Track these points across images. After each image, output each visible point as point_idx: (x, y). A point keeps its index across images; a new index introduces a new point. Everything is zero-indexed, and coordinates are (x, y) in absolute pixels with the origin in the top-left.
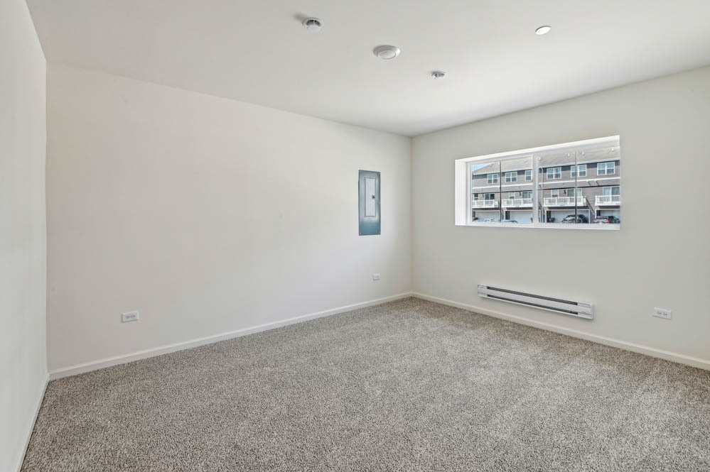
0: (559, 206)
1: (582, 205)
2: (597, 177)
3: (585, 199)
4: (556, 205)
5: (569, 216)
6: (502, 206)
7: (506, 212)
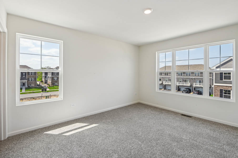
0: (182, 85)
1: (189, 86)
2: (194, 77)
3: (190, 84)
4: (181, 85)
5: (185, 89)
6: (163, 84)
7: (165, 85)
